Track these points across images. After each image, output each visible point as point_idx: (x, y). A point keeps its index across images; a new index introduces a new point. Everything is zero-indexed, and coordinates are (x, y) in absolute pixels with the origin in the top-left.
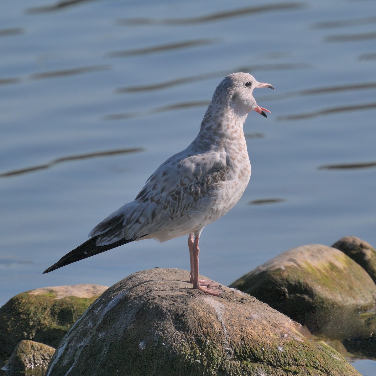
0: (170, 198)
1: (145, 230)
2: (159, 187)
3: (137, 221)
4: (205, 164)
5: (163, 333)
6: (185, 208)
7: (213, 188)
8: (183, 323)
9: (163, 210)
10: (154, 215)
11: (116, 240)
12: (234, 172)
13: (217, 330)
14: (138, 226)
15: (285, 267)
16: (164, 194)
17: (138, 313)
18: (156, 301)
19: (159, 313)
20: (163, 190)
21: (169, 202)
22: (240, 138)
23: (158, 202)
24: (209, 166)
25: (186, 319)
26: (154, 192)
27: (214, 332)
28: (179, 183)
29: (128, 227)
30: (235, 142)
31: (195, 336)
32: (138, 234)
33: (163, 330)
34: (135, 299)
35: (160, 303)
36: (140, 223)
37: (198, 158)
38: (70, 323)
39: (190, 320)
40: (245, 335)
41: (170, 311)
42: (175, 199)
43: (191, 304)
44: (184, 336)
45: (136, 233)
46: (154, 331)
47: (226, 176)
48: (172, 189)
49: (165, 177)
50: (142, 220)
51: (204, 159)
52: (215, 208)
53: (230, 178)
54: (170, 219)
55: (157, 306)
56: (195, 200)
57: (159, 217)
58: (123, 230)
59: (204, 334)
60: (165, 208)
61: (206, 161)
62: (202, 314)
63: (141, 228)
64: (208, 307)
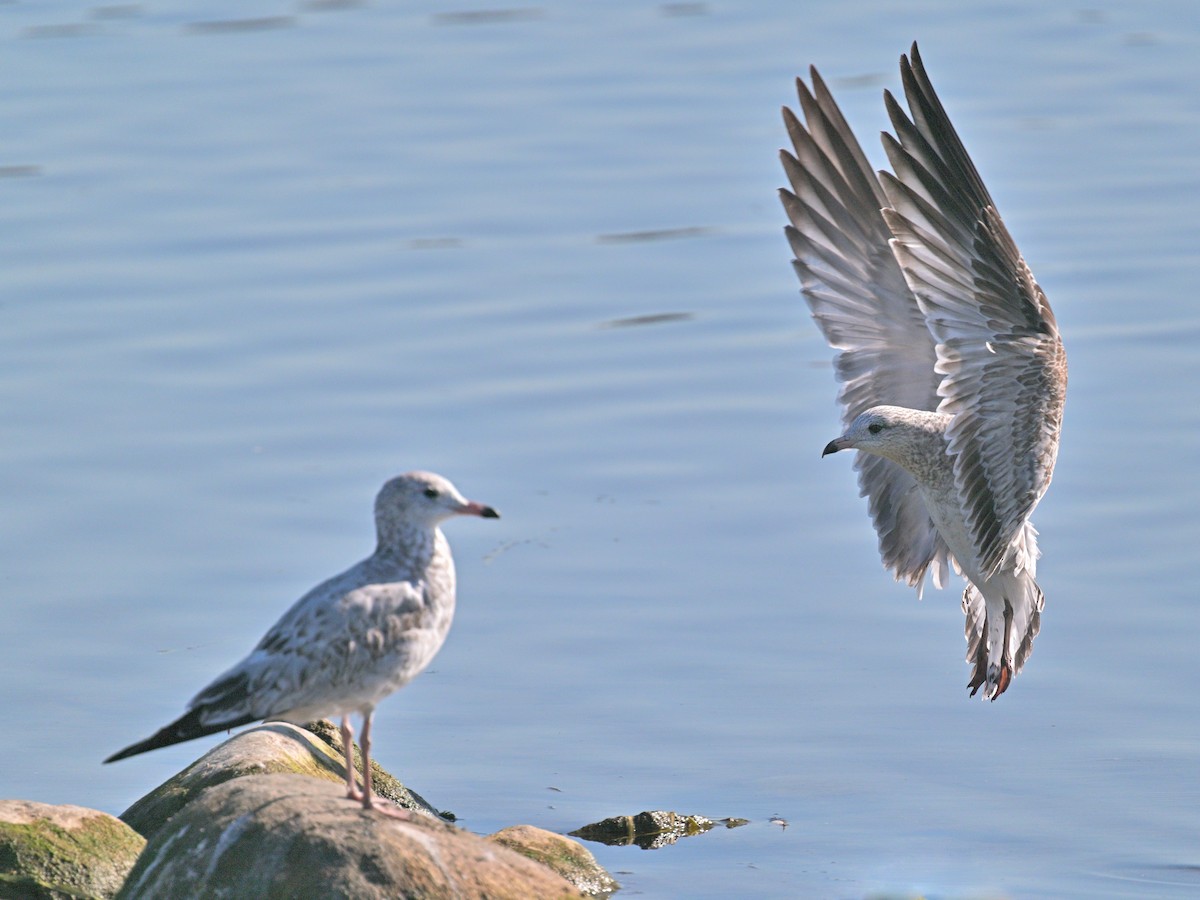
0: (332, 651)
1: (287, 702)
2: (311, 632)
3: (275, 686)
4: (389, 600)
5: (348, 888)
6: (357, 669)
7: (403, 640)
8: (377, 869)
9: (319, 671)
10: (303, 677)
11: (234, 715)
12: (434, 616)
13: (439, 882)
14: (275, 694)
15: (264, 763)
16: (322, 644)
17: (289, 854)
18: (318, 832)
19: (330, 855)
20: (318, 637)
21: (329, 657)
22: (447, 567)
23: (311, 657)
24: (396, 603)
25: (382, 863)
26: (302, 641)
27: (434, 886)
28: (346, 627)
29: (258, 694)
30: (440, 572)
31: (404, 892)
32: (276, 709)
33: (346, 882)
34: (273, 828)
35: (326, 836)
36: (279, 689)
37: (377, 589)
38: (15, 869)
39: (388, 863)
40: (484, 889)
41: (350, 849)
42: (340, 652)
43: (382, 837)
44: (384, 892)
45: (272, 706)
46: (330, 886)
47: (423, 621)
48: (335, 636)
49: (321, 619)
50: (283, 684)
51: (385, 591)
52: (402, 674)
53: (429, 626)
54: (330, 687)
55: (324, 842)
56: (374, 658)
57: (312, 681)
58: (248, 701)
59: (417, 888)
60: (323, 666)
61: (390, 594)
62: (406, 854)
63: (281, 698)
64: (411, 843)
